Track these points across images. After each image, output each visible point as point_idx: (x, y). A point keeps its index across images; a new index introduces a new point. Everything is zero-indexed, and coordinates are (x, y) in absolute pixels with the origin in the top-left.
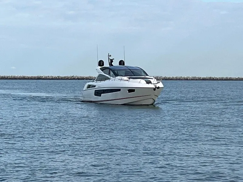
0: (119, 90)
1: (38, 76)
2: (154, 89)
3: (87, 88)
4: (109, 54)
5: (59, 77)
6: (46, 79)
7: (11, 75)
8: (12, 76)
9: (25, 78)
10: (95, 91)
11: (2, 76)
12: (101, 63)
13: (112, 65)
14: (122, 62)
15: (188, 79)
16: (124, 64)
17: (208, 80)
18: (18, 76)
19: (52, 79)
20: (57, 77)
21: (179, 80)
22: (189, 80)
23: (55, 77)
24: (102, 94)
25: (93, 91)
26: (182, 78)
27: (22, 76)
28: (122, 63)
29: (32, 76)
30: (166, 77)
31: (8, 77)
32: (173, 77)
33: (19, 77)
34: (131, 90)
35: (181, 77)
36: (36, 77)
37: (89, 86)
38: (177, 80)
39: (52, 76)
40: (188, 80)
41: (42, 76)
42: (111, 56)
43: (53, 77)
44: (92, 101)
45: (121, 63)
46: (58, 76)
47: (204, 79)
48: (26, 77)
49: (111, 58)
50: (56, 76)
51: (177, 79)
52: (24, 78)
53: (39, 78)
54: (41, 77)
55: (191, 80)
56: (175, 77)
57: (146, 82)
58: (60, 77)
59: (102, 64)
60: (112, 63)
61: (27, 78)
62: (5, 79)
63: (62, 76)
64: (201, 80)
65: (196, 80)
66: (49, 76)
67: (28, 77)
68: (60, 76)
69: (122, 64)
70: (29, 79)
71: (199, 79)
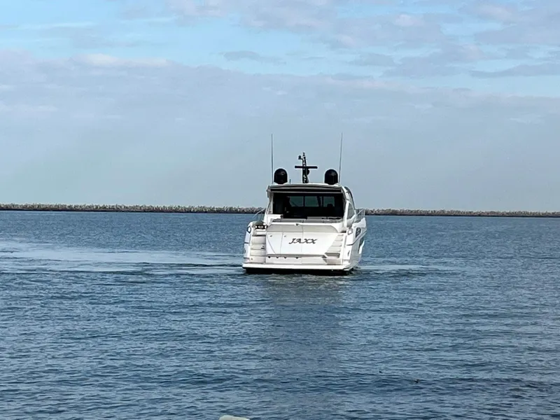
15: (192, 210)
17: (226, 212)
21: (176, 212)
22: (194, 212)
40: (190, 212)
47: (220, 211)
51: (171, 211)
55: (196, 212)
64: (215, 212)
65: (206, 212)
71: (212, 211)
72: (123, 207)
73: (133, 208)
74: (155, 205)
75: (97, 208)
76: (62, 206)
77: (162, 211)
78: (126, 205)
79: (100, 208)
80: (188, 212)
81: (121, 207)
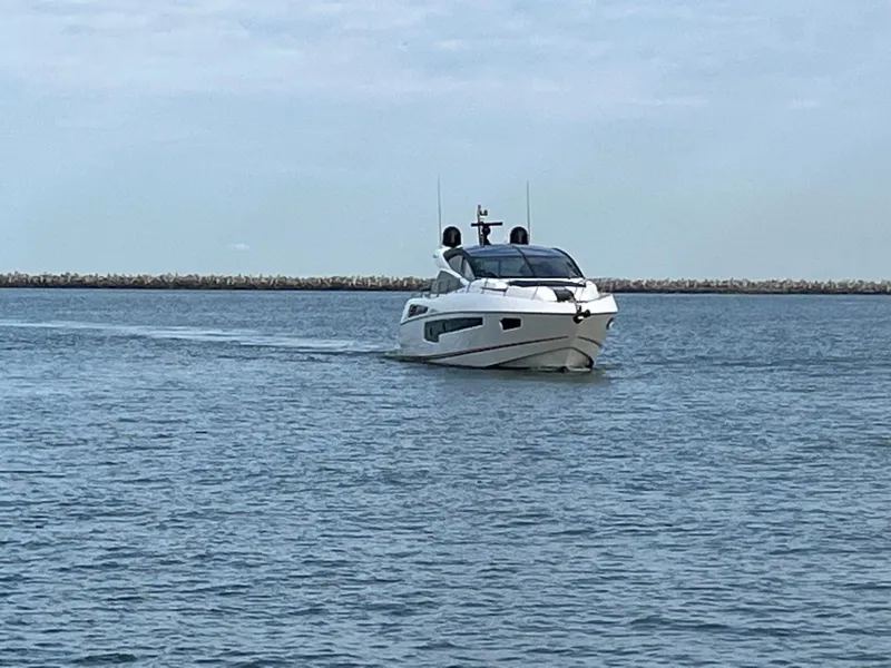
0: (479, 321)
1: (334, 278)
2: (576, 318)
3: (410, 315)
4: (479, 207)
5: (409, 279)
6: (362, 287)
7: (235, 275)
8: (239, 278)
9: (285, 285)
10: (427, 324)
11: (204, 278)
12: (452, 237)
13: (486, 242)
14: (520, 234)
16: (525, 241)
18: (261, 277)
19: (386, 288)
20: (402, 282)
21: (856, 293)
23: (395, 282)
24: (441, 336)
25: (420, 324)
26: (864, 287)
27: (275, 276)
28: (519, 236)
29: (313, 279)
30: (804, 282)
31: (226, 279)
32: (830, 283)
33: (263, 281)
34: (511, 322)
35: (861, 282)
36: (328, 280)
37: (414, 310)
38: (846, 293)
39: (386, 276)
40: (885, 293)
41: (349, 277)
42: (486, 213)
43: (388, 280)
44: (420, 357)
45: (517, 237)
46: (408, 276)
48: (289, 282)
49: (486, 220)
50: (401, 279)
51: (845, 290)
52: (282, 285)
53: (338, 286)
54: (344, 282)
56: (839, 284)
57: (557, 295)
58: (414, 282)
59: (453, 240)
60: (488, 237)
61: (296, 283)
62: (215, 288)
63: (419, 277)
66: (372, 279)
67: (297, 280)
68: (415, 277)
69: (520, 240)
70: (302, 289)
72: (745, 284)
73: (766, 285)
74: (811, 280)
75: (691, 286)
76: (622, 282)
77: (826, 291)
78: (752, 281)
79: (699, 285)
80: (879, 293)
81: (741, 283)
